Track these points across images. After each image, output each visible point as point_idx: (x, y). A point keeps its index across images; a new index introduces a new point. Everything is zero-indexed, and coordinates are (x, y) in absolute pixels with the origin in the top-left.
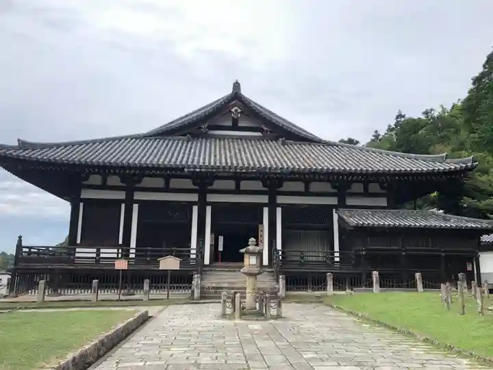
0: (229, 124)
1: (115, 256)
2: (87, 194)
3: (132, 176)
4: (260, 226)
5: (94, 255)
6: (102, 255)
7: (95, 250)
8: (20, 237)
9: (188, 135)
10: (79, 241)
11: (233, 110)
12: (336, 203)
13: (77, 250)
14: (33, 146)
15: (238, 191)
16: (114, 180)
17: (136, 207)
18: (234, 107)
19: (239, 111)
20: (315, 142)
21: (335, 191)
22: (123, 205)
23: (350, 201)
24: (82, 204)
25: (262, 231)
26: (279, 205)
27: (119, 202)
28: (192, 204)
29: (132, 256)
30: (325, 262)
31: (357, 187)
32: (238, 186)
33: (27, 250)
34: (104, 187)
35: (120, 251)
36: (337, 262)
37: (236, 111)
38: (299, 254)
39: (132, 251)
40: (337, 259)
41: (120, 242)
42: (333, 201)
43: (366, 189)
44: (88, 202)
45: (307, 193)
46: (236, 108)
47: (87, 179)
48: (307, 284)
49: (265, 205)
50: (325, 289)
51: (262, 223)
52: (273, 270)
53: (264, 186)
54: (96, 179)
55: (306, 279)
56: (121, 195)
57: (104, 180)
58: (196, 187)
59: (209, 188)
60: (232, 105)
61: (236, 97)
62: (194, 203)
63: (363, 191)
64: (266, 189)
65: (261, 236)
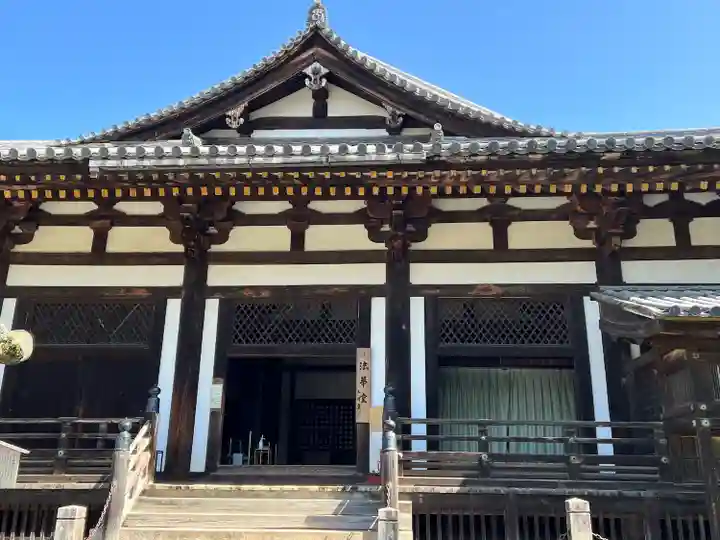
0: (306, 111)
12: (592, 279)
15: (297, 254)
18: (310, 64)
19: (324, 71)
21: (588, 244)
23: (632, 271)
25: (367, 366)
26: (419, 290)
28: (163, 294)
30: (564, 459)
31: (656, 232)
36: (606, 459)
37: (316, 72)
38: (475, 432)
40: (605, 450)
42: (584, 273)
46: (316, 65)
49: (376, 291)
51: (366, 343)
53: (373, 238)
58: (180, 248)
59: (215, 248)
60: (304, 60)
61: (315, 38)
62: (172, 292)
63: (673, 243)
64: (381, 246)
65: (364, 381)
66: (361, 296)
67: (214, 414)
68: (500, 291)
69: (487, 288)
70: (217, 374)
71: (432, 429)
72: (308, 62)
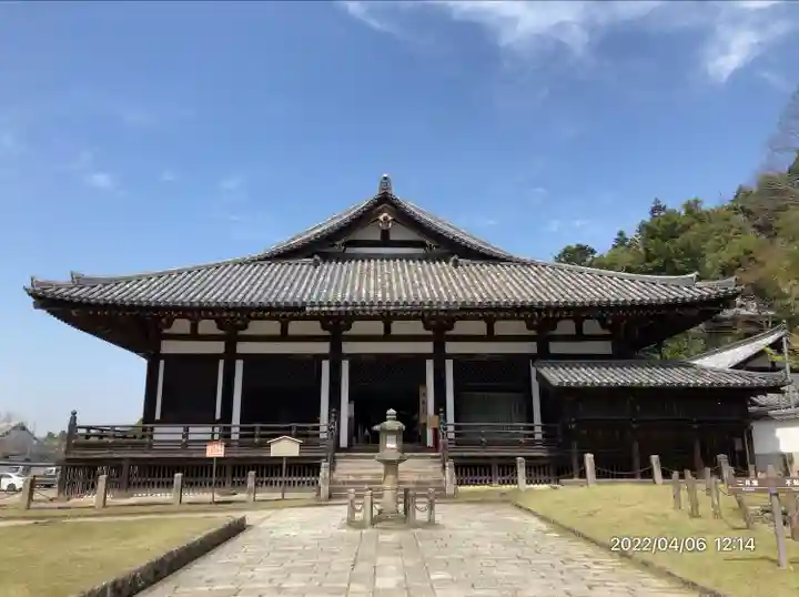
0: (378, 237)
1: (209, 437)
2: (168, 347)
3: (233, 319)
4: (421, 388)
5: (180, 437)
6: (191, 437)
7: (181, 430)
8: (74, 413)
9: (316, 257)
10: (158, 417)
11: (381, 218)
12: (535, 351)
13: (157, 430)
14: (93, 282)
15: (387, 336)
16: (208, 326)
17: (239, 365)
18: (383, 213)
19: (390, 218)
20: (504, 260)
21: (533, 333)
22: (221, 363)
23: (555, 348)
24: (162, 362)
25: (425, 395)
26: (450, 356)
27: (216, 357)
28: (319, 358)
29: (235, 437)
32: (387, 329)
33: (84, 431)
34: (194, 336)
35: (217, 430)
36: (539, 441)
37: (385, 219)
39: (233, 430)
40: (538, 437)
41: (218, 417)
42: (529, 348)
43: (579, 328)
44: (169, 358)
45: (491, 337)
46: (385, 214)
47: (169, 325)
48: (490, 475)
49: (428, 356)
50: (515, 482)
51: (424, 384)
52: (438, 454)
53: (426, 328)
54: (181, 326)
55: (490, 467)
56: (218, 347)
57: (194, 327)
58: (327, 333)
59: (345, 333)
60: (379, 211)
61: (385, 200)
62: (325, 357)
63: (574, 333)
64: (430, 333)
65: (423, 402)
66: (422, 358)
67: (350, 419)
68: (490, 357)
70: (350, 400)
71: (457, 428)
72: (381, 212)
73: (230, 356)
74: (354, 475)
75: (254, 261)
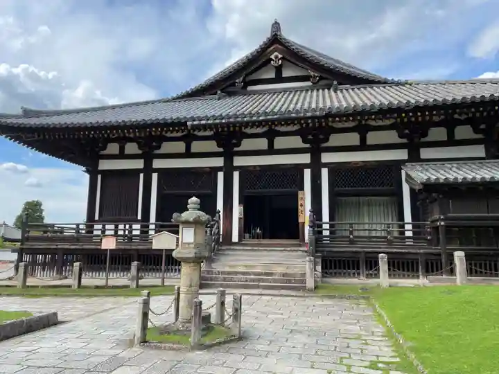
0: (272, 75)
2: (105, 165)
4: (300, 192)
5: (112, 233)
6: (120, 233)
9: (219, 94)
10: (97, 218)
11: (272, 57)
12: (406, 157)
13: (95, 227)
15: (271, 150)
16: (132, 148)
17: (155, 176)
18: (273, 53)
19: (280, 56)
20: (379, 82)
21: (405, 141)
22: (142, 175)
23: (425, 153)
24: (99, 176)
25: (303, 199)
26: (325, 165)
27: (137, 172)
28: (216, 170)
29: (151, 232)
30: (385, 237)
31: (438, 133)
32: (271, 144)
34: (122, 156)
36: (409, 238)
37: (276, 57)
38: (347, 227)
39: (151, 227)
40: (409, 234)
41: (139, 217)
42: (402, 155)
43: (451, 134)
44: (105, 173)
45: (363, 146)
46: (276, 53)
47: (104, 148)
48: (358, 269)
49: (306, 166)
50: (377, 276)
51: (302, 189)
53: (304, 142)
54: (113, 148)
55: (358, 262)
56: (139, 164)
57: (122, 149)
58: (221, 150)
59: (236, 149)
60: (271, 51)
61: (275, 40)
62: (219, 169)
63: (446, 139)
64: (308, 146)
65: (302, 205)
66: (299, 168)
67: (240, 219)
68: (362, 164)
69: (356, 163)
70: (240, 203)
71: (331, 226)
73: (148, 170)
74: (230, 266)
75: (174, 99)
